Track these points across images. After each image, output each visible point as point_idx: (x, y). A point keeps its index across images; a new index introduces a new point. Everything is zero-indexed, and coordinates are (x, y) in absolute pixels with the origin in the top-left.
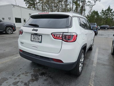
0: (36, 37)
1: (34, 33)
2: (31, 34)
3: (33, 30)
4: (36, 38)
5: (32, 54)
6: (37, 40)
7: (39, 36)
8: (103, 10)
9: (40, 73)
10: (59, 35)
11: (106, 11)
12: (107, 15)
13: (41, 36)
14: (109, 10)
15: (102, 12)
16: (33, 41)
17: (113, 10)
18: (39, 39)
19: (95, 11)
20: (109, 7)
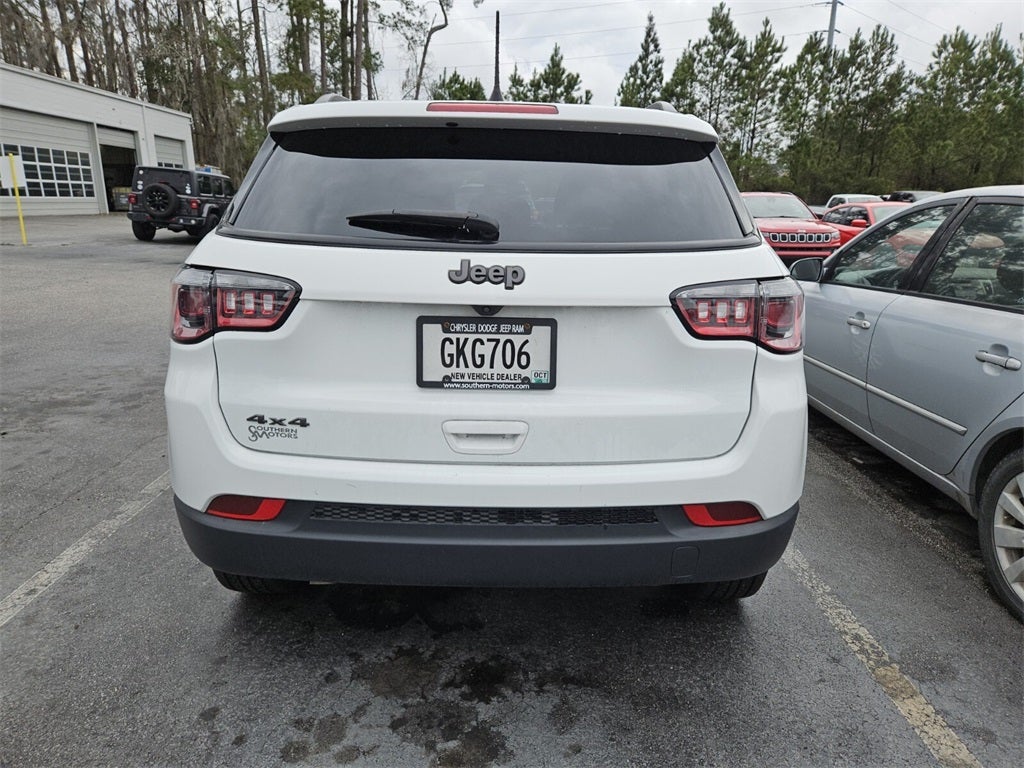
1: (476, 308)
2: (421, 321)
3: (456, 278)
4: (486, 350)
5: (458, 513)
6: (500, 369)
7: (529, 324)
8: (516, 81)
9: (450, 684)
10: (730, 301)
11: (536, 85)
13: (549, 328)
14: (560, 80)
15: (511, 93)
16: (446, 385)
17: (580, 85)
18: (521, 353)
19: (466, 82)
20: (557, 59)
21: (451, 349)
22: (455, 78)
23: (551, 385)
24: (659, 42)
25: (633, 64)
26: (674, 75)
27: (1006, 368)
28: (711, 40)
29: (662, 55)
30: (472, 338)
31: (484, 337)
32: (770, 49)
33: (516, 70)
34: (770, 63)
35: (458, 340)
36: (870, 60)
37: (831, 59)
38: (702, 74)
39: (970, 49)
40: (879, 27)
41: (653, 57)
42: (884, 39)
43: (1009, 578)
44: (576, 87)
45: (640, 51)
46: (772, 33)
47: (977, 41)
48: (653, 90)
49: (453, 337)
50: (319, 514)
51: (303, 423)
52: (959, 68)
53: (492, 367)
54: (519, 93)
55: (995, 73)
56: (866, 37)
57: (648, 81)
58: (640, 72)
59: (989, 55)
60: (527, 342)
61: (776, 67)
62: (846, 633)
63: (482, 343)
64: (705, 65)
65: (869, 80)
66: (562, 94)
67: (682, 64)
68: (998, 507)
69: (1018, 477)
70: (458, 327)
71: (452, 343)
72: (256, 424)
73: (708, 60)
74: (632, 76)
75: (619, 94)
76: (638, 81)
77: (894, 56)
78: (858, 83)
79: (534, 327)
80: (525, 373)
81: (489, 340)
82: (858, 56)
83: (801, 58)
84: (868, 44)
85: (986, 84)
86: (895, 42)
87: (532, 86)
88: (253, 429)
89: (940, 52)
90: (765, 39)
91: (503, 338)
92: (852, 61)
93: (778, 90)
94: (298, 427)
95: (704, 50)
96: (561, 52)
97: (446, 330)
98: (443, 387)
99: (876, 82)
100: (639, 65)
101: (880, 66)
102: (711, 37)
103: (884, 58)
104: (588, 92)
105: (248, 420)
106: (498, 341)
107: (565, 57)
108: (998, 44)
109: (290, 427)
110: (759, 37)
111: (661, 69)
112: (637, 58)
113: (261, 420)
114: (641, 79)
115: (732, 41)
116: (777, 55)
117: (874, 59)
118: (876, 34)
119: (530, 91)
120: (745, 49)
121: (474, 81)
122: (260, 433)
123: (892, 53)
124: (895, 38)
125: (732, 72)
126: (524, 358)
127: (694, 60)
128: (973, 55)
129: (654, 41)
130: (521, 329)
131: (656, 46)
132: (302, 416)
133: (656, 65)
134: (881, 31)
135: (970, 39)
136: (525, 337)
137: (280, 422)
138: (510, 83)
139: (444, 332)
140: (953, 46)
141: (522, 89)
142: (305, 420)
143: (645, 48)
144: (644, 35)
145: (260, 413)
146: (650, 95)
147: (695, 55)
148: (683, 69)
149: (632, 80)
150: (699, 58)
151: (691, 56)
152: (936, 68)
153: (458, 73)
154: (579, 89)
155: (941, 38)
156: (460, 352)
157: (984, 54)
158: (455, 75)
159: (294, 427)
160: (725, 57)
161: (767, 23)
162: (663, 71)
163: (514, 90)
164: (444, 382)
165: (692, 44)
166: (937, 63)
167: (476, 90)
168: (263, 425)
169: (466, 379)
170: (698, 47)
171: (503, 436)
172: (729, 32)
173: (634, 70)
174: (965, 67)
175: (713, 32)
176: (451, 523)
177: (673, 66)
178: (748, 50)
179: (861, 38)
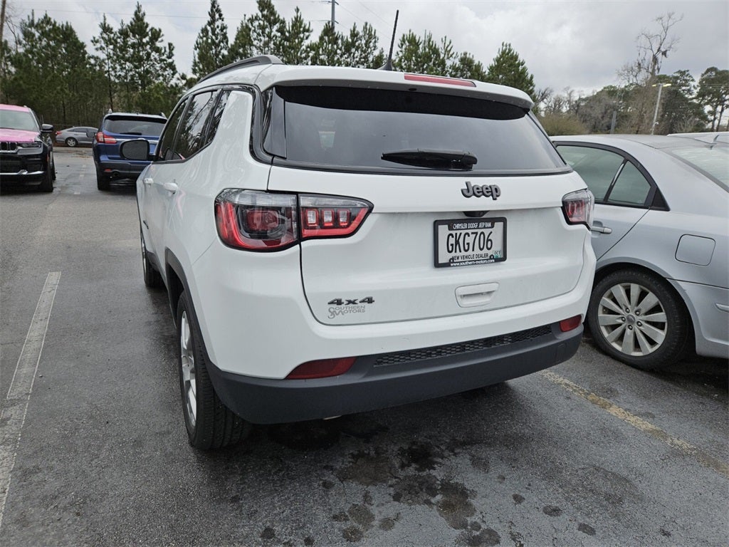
0: (469, 235)
1: (466, 213)
2: (436, 224)
3: (467, 194)
4: (470, 240)
6: (477, 251)
7: (493, 221)
8: (106, 29)
9: (403, 466)
11: (124, 33)
12: (138, 60)
13: (502, 223)
14: (145, 31)
15: (103, 38)
16: (452, 265)
17: (163, 38)
18: (488, 240)
19: (57, 25)
20: (140, 14)
21: (452, 241)
22: (47, 20)
23: (504, 259)
24: (222, 13)
25: (204, 27)
26: (236, 39)
27: (603, 233)
28: (261, 17)
29: (225, 22)
30: (464, 232)
31: (470, 231)
32: (302, 29)
33: (105, 19)
34: (302, 39)
35: (456, 234)
36: (364, 45)
37: (340, 41)
38: (256, 41)
39: (417, 45)
40: (366, 24)
41: (219, 23)
42: (370, 32)
43: (609, 341)
44: (160, 39)
45: (209, 18)
46: (302, 18)
47: (420, 41)
48: (221, 49)
49: (454, 232)
50: (379, 363)
51: (370, 301)
52: (412, 56)
53: (473, 250)
54: (110, 40)
55: (431, 61)
56: (360, 29)
57: (217, 41)
58: (210, 34)
59: (427, 50)
60: (491, 232)
61: (306, 43)
62: (561, 384)
63: (469, 236)
64: (259, 34)
65: (364, 58)
66: (148, 43)
67: (241, 32)
68: (600, 306)
69: (612, 289)
70: (458, 226)
71: (453, 237)
72: (335, 306)
73: (261, 31)
74: (204, 36)
75: (196, 49)
76: (210, 41)
77: (377, 44)
78: (357, 59)
79: (496, 223)
80: (490, 253)
81: (472, 233)
82: (356, 41)
83: (321, 38)
84: (361, 34)
85: (427, 67)
86: (376, 35)
87: (121, 34)
88: (332, 310)
89: (402, 45)
90: (298, 22)
91: (479, 231)
92: (353, 44)
93: (310, 58)
94: (366, 304)
95: (256, 23)
96: (143, 9)
97: (450, 228)
98: (450, 266)
99: (368, 60)
100: (209, 28)
101: (369, 50)
102: (260, 14)
103: (371, 45)
104: (170, 45)
105: (329, 303)
106: (477, 233)
107: (146, 14)
108: (431, 43)
109: (360, 304)
110: (294, 19)
111: (226, 33)
112: (206, 22)
113: (339, 302)
114: (212, 39)
115: (275, 19)
116: (307, 34)
117: (366, 44)
118: (365, 28)
119: (120, 38)
120: (285, 27)
121: (65, 24)
122: (337, 312)
123: (375, 42)
124: (376, 32)
125: (278, 43)
126: (489, 242)
127: (250, 29)
128: (419, 49)
129: (218, 11)
130: (490, 225)
131: (220, 15)
132: (369, 296)
133: (222, 30)
134: (368, 27)
135: (417, 38)
136: (491, 230)
137: (354, 302)
138: (101, 30)
139: (449, 230)
140: (409, 42)
141: (112, 35)
142: (372, 298)
143: (212, 16)
144: (210, 6)
145: (338, 297)
146: (220, 52)
147: (250, 26)
148: (243, 35)
149: (205, 39)
150: (253, 29)
151: (247, 26)
152: (401, 54)
153: (49, 16)
154: (162, 41)
155: (402, 36)
156: (457, 242)
157: (425, 49)
158: (46, 17)
159: (363, 304)
160: (271, 32)
161: (297, 10)
162: (227, 35)
163: (105, 35)
164: (450, 262)
165: (247, 18)
166: (401, 51)
167: (68, 32)
168: (339, 306)
169: (460, 260)
170: (251, 20)
171: (482, 294)
172: (273, 13)
173: (204, 31)
174: (416, 57)
175: (261, 11)
176: (459, 353)
177: (235, 33)
178: (287, 28)
179: (357, 29)
